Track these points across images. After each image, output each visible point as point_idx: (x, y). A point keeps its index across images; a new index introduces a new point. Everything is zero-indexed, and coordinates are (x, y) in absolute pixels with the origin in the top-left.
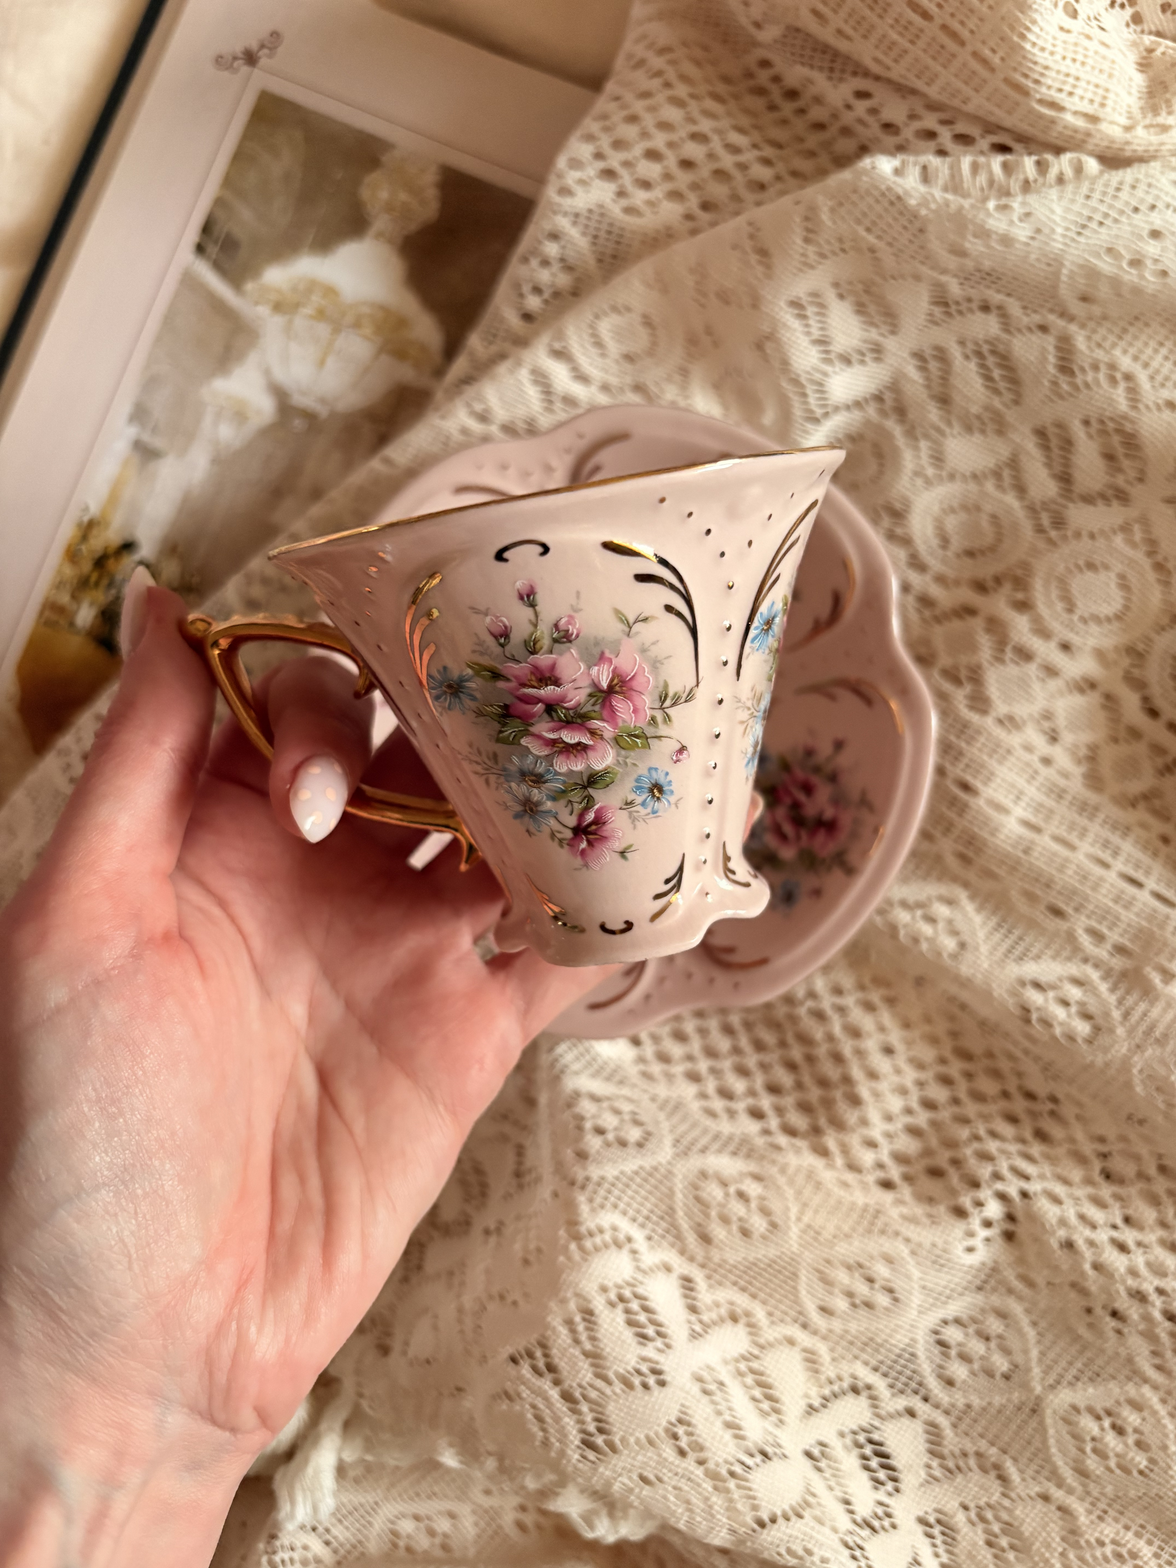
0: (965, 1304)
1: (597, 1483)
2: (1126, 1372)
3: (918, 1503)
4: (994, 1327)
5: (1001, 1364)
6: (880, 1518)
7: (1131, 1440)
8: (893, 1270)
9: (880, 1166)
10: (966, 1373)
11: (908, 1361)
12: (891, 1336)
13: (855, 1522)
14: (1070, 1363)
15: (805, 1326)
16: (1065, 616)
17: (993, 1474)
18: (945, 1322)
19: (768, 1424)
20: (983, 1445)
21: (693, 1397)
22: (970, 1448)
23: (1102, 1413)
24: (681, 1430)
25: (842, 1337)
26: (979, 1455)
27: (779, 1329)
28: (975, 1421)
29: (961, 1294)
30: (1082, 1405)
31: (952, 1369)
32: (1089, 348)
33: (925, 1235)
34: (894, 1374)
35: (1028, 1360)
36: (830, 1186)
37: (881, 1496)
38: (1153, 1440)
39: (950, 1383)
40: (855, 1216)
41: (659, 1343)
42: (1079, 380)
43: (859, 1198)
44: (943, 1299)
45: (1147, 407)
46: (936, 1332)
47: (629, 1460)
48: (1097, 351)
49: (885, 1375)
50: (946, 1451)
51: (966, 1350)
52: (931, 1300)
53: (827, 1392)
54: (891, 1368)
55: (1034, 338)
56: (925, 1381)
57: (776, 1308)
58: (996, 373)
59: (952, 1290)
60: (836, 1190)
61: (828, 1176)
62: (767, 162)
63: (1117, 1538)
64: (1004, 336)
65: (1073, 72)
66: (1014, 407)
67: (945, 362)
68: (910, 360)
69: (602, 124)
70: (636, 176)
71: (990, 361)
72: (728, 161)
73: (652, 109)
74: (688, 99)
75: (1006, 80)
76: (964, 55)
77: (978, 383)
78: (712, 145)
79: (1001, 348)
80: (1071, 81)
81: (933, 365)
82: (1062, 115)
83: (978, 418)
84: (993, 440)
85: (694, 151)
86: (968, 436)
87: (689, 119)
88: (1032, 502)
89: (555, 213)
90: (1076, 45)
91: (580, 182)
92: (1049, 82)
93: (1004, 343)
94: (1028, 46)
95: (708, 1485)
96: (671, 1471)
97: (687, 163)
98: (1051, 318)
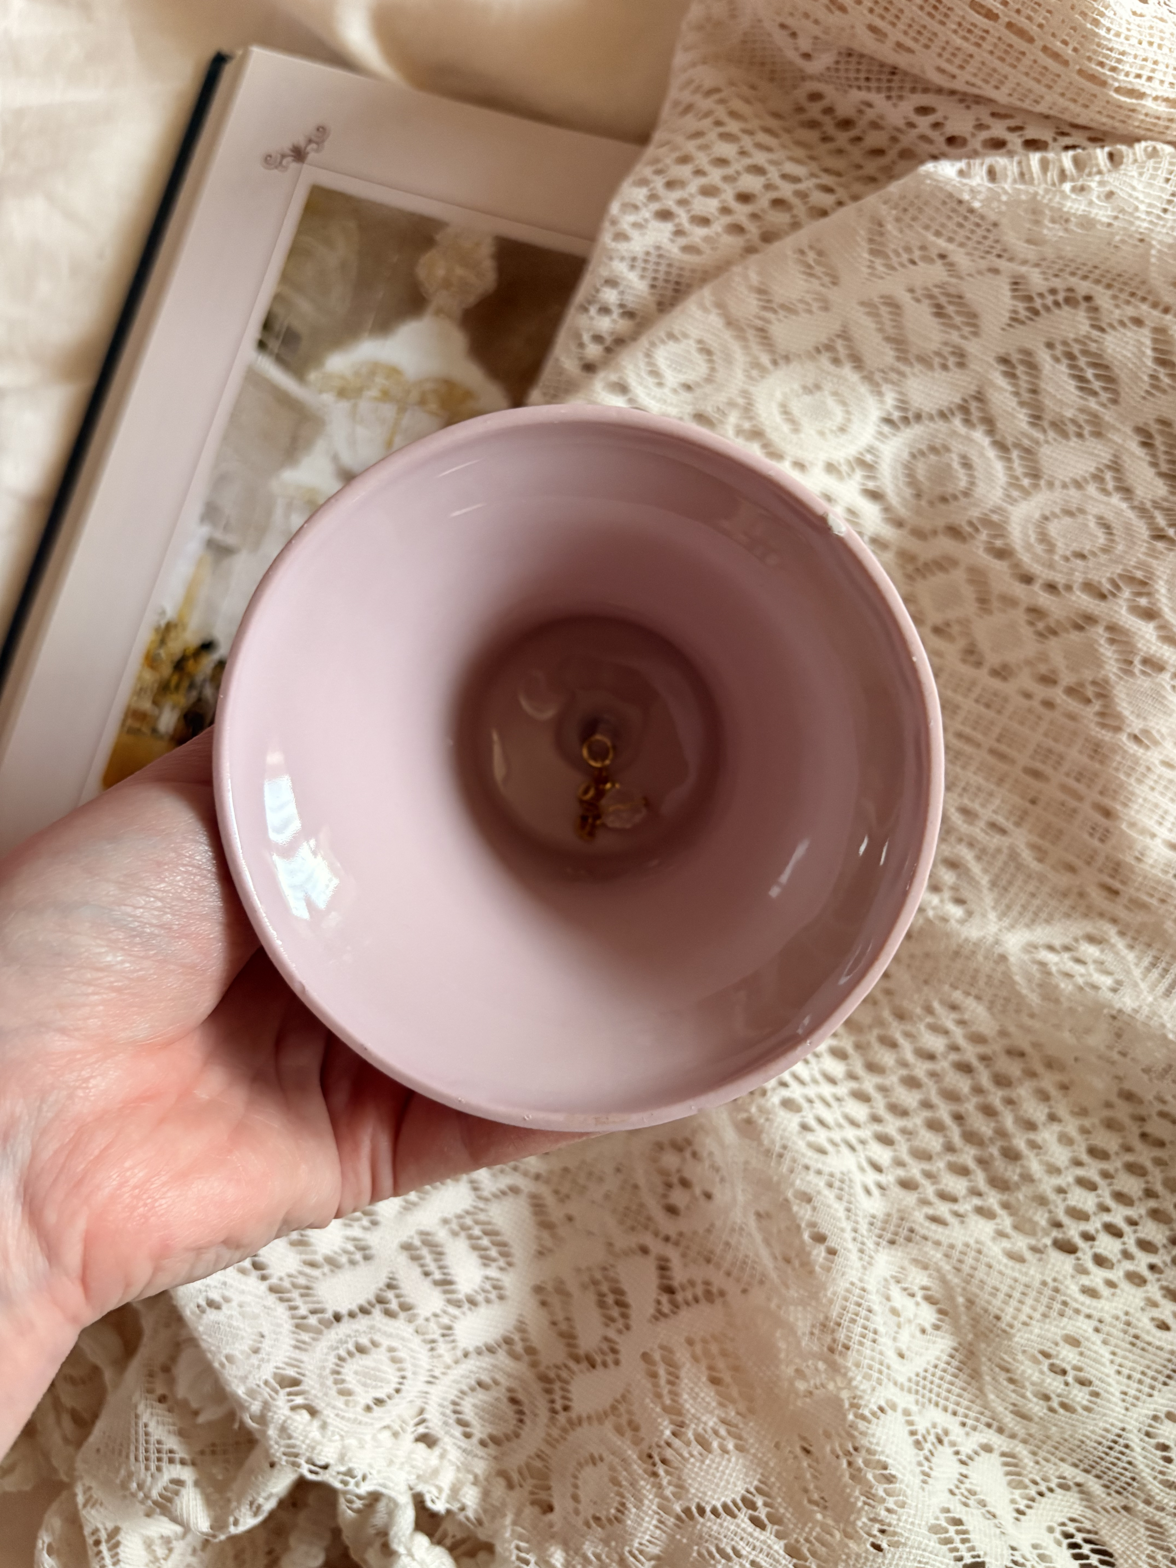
9: (1056, 1225)
15: (1000, 1431)
27: (974, 1439)
55: (1127, 332)
58: (1089, 374)
62: (827, 189)
64: (1095, 333)
65: (1151, 56)
66: (1113, 407)
67: (1032, 367)
68: (996, 365)
69: (654, 168)
70: (693, 213)
71: (1082, 361)
72: (786, 190)
73: (704, 147)
74: (740, 134)
75: (1080, 72)
76: (1034, 52)
77: (1071, 385)
78: (769, 176)
79: (1093, 347)
80: (1149, 64)
81: (1020, 370)
82: (1143, 102)
83: (1073, 421)
84: (1092, 443)
85: (751, 183)
86: (1064, 441)
87: (743, 153)
88: (1142, 503)
89: (611, 259)
90: (1151, 28)
91: (636, 225)
92: (1127, 68)
93: (1096, 341)
94: (1102, 32)
97: (744, 197)
98: (1145, 308)
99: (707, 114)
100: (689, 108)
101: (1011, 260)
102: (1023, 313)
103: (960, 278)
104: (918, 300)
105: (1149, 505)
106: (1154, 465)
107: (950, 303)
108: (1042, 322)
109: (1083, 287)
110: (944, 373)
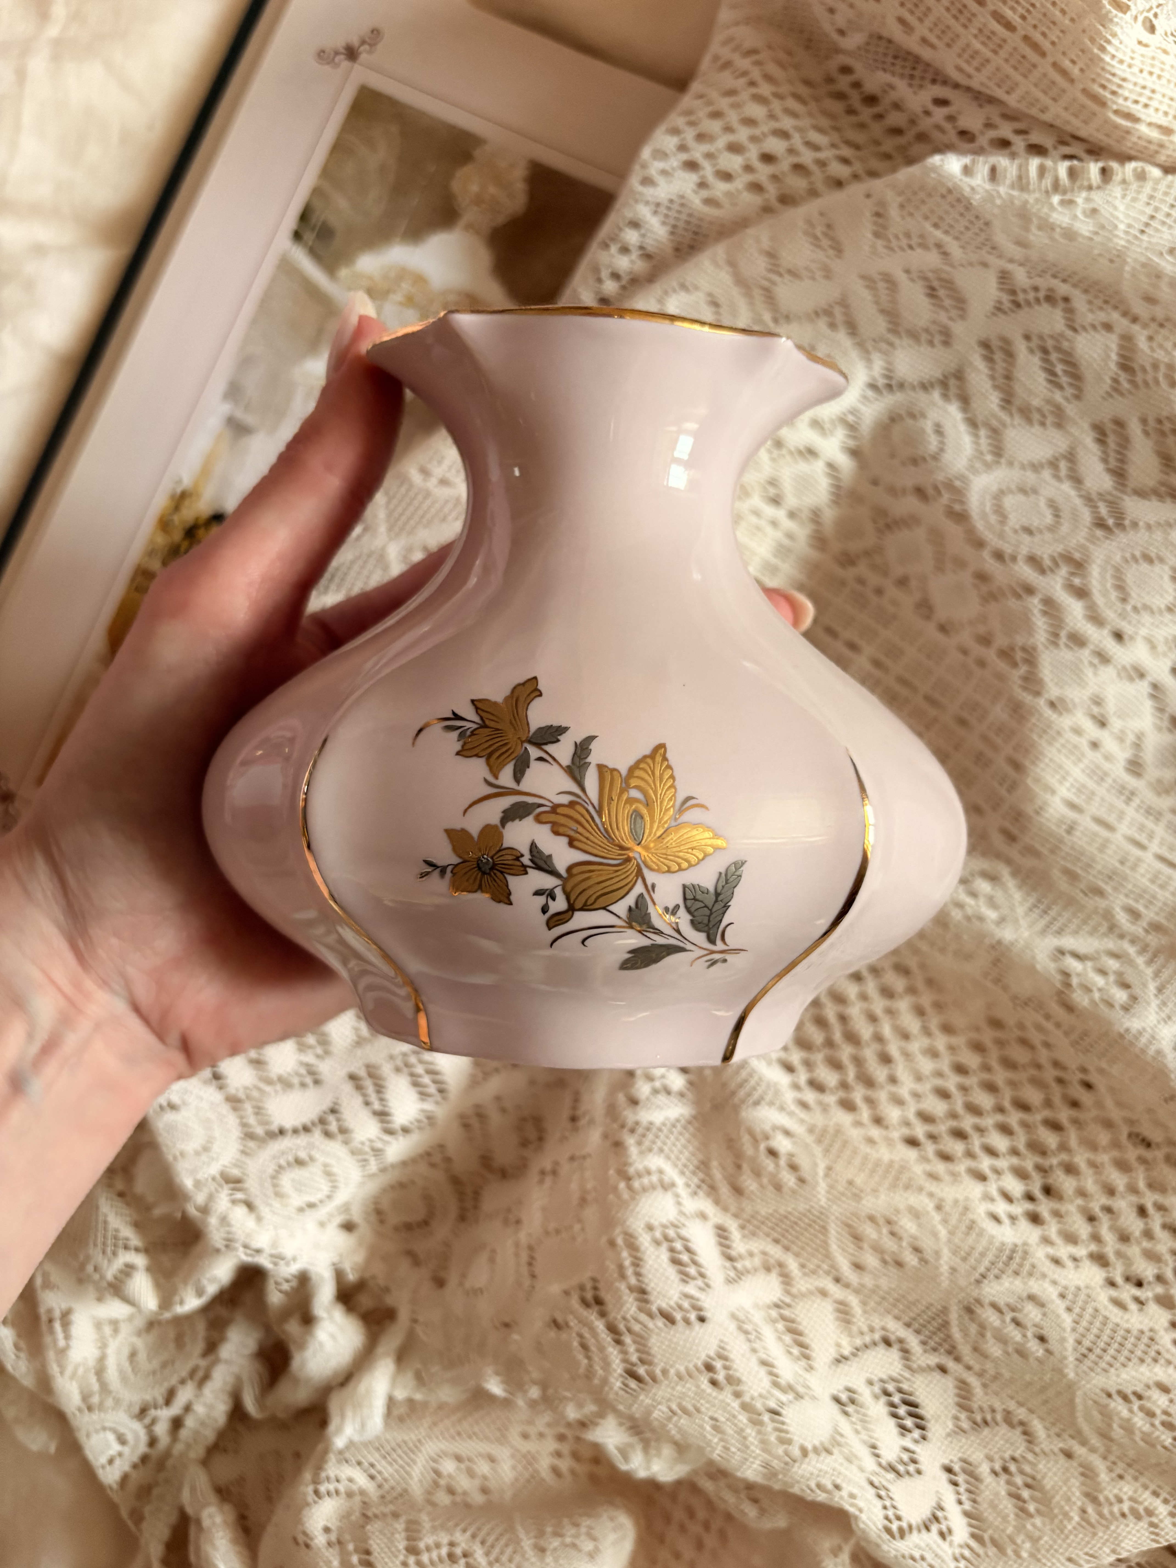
1: (637, 1411)
3: (944, 1452)
6: (905, 1464)
7: (1158, 1420)
8: (920, 1226)
9: (906, 1123)
13: (880, 1465)
15: (837, 1280)
16: (1119, 604)
17: (1018, 1430)
19: (798, 1367)
20: (1011, 1404)
21: (730, 1333)
22: (999, 1405)
24: (718, 1364)
25: (874, 1292)
26: (1006, 1411)
27: (811, 1280)
32: (1150, 348)
34: (927, 1332)
36: (856, 1143)
37: (907, 1442)
40: (880, 1171)
41: (700, 1282)
42: (1139, 378)
43: (885, 1154)
47: (669, 1390)
48: (1159, 351)
49: (918, 1332)
50: (974, 1406)
53: (858, 1342)
54: (923, 1325)
55: (1097, 336)
57: (808, 1260)
58: (1059, 368)
60: (862, 1146)
61: (854, 1133)
62: (845, 161)
63: (1135, 1496)
64: (1069, 333)
65: (1149, 84)
66: (1075, 402)
67: (1010, 354)
68: (976, 348)
69: (687, 119)
70: (718, 167)
71: (1054, 356)
72: (807, 157)
73: (736, 106)
74: (771, 98)
75: (1084, 91)
76: (1045, 66)
77: (1041, 377)
78: (793, 141)
79: (1065, 345)
80: (1147, 92)
81: (998, 356)
82: (1137, 126)
83: (1039, 410)
84: (1053, 433)
85: (775, 146)
86: (1028, 427)
87: (772, 116)
88: (1089, 494)
89: (636, 201)
90: (1153, 58)
91: (664, 172)
92: (1126, 93)
93: (1068, 340)
94: (1107, 58)
95: (743, 1418)
96: (708, 1402)
97: (768, 158)
98: (1115, 316)
99: (744, 74)
100: (727, 65)
101: (1000, 257)
102: (1007, 305)
103: (952, 266)
104: (912, 280)
105: (1094, 496)
106: (1105, 461)
107: (942, 287)
108: (1023, 315)
109: (1063, 289)
110: (929, 349)
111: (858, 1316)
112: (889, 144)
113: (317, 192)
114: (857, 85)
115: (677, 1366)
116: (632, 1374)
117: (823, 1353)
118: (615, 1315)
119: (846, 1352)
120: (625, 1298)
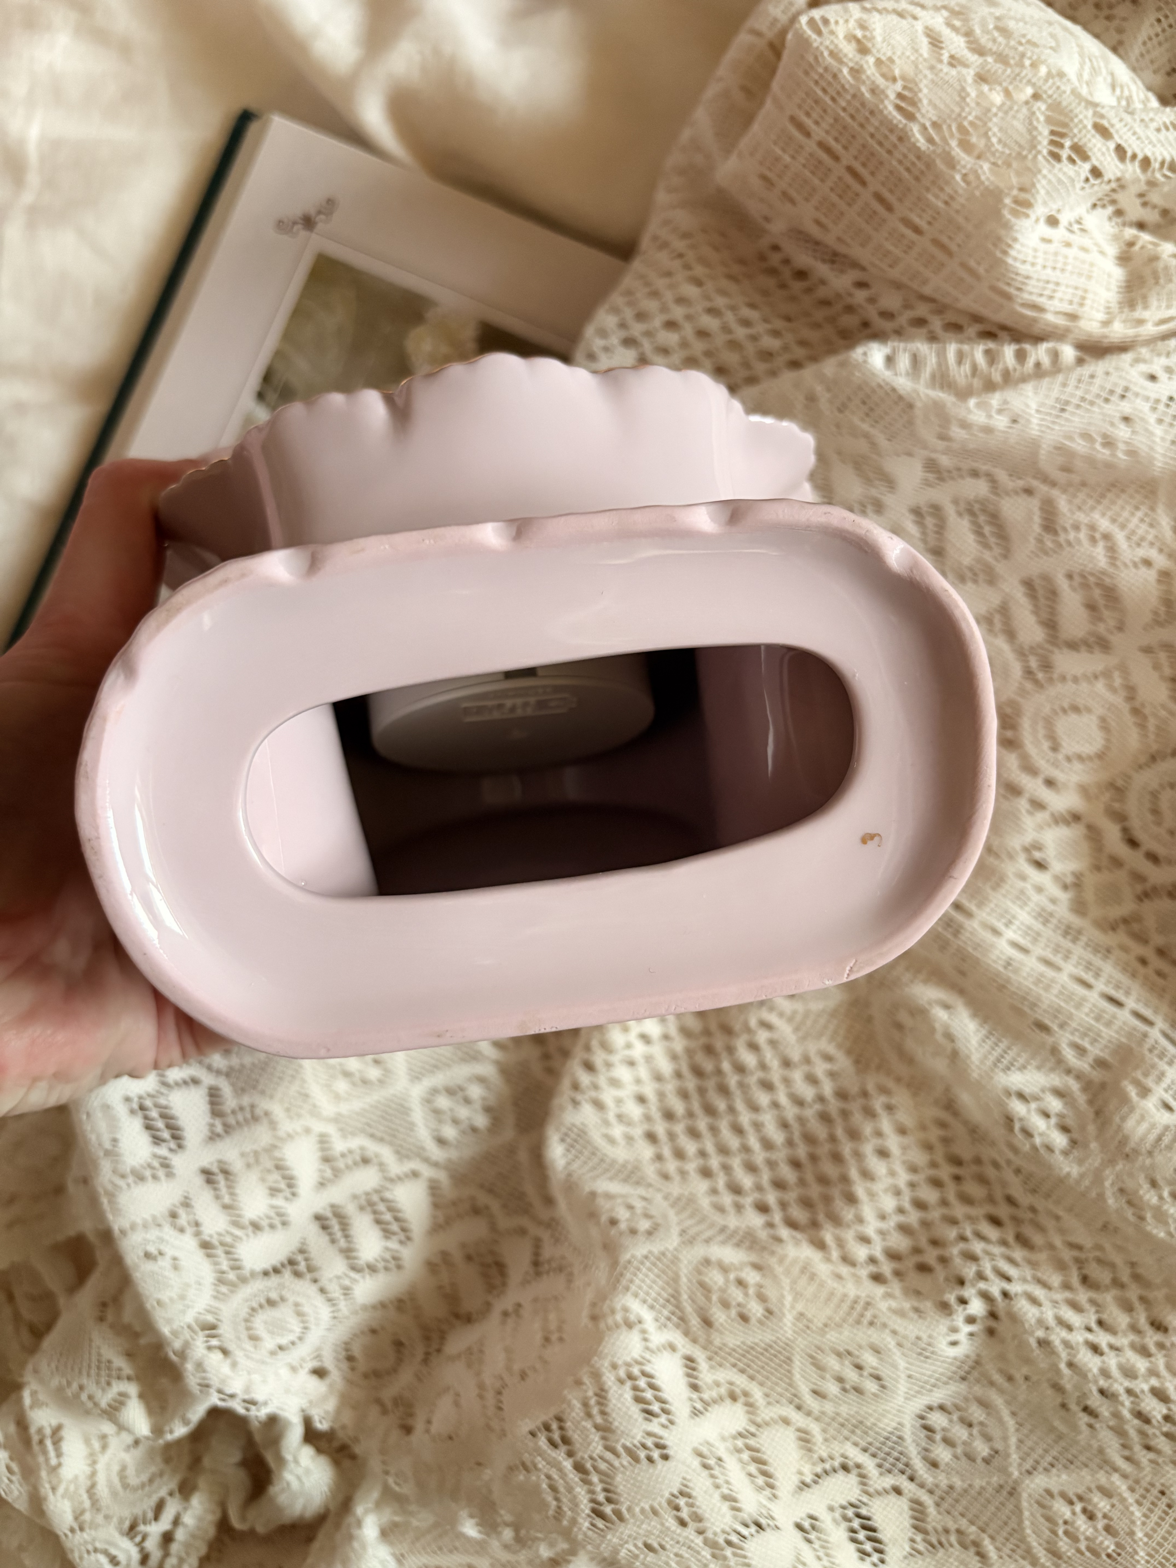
0: (949, 1393)
1: (606, 1550)
2: (1097, 1460)
4: (976, 1415)
5: (982, 1449)
7: (1100, 1525)
8: (881, 1359)
9: (872, 1260)
10: (950, 1456)
11: (895, 1443)
12: (879, 1420)
14: (1046, 1451)
15: (799, 1408)
16: (1051, 754)
17: (973, 1550)
18: (931, 1408)
19: (762, 1498)
20: (963, 1523)
21: (694, 1470)
22: (952, 1526)
23: (1075, 1499)
24: (682, 1502)
25: (833, 1419)
26: (959, 1532)
27: (775, 1409)
28: (957, 1501)
29: (946, 1383)
30: (1055, 1490)
31: (937, 1452)
32: (1070, 510)
33: (911, 1328)
34: (883, 1455)
35: (1008, 1446)
36: (824, 1278)
38: (1121, 1526)
39: (934, 1464)
40: (845, 1307)
41: (664, 1419)
42: (1062, 539)
43: (851, 1290)
44: (928, 1387)
45: (1125, 565)
46: (922, 1418)
47: (635, 1529)
48: (1078, 513)
49: (874, 1456)
50: (929, 1528)
51: (949, 1435)
52: (917, 1388)
53: (819, 1469)
54: (879, 1449)
56: (912, 1462)
57: (772, 1389)
58: (987, 530)
59: (937, 1380)
60: (829, 1282)
61: (823, 1269)
64: (994, 497)
65: (1053, 278)
66: (1004, 561)
67: (940, 520)
68: (908, 514)
69: (627, 298)
70: (656, 344)
71: (982, 519)
72: (740, 333)
73: (671, 286)
74: (705, 279)
75: (991, 287)
76: (953, 265)
77: (971, 538)
78: (726, 319)
79: (992, 508)
80: (1051, 285)
81: (930, 521)
82: (1043, 315)
83: (971, 570)
84: (985, 590)
85: (709, 323)
87: (706, 296)
88: (1021, 647)
90: (1056, 253)
91: (605, 349)
92: (1031, 289)
93: (993, 504)
94: (1010, 261)
95: (706, 1553)
96: (672, 1539)
97: (702, 334)
98: (1035, 483)
99: (680, 256)
100: (665, 245)
101: (926, 449)
102: (933, 481)
105: (1026, 650)
106: (1037, 614)
108: (948, 487)
109: (984, 469)
111: (819, 1444)
112: (820, 314)
113: (279, 355)
114: (787, 261)
115: (642, 1504)
116: (598, 1513)
117: (786, 1481)
118: (582, 1454)
119: (808, 1479)
120: (592, 1437)
